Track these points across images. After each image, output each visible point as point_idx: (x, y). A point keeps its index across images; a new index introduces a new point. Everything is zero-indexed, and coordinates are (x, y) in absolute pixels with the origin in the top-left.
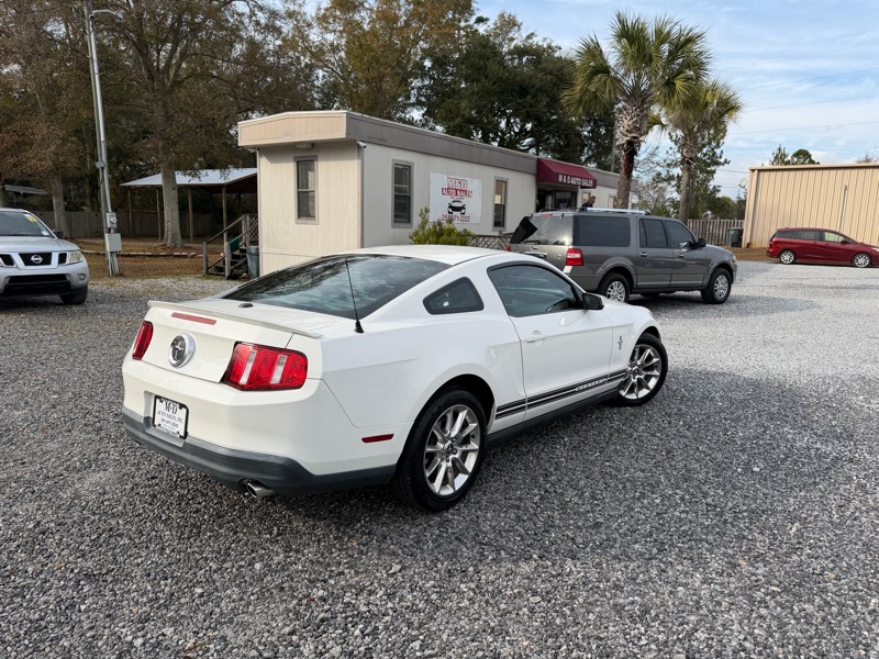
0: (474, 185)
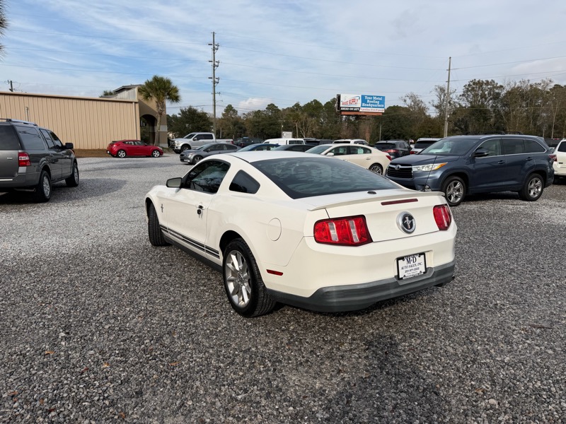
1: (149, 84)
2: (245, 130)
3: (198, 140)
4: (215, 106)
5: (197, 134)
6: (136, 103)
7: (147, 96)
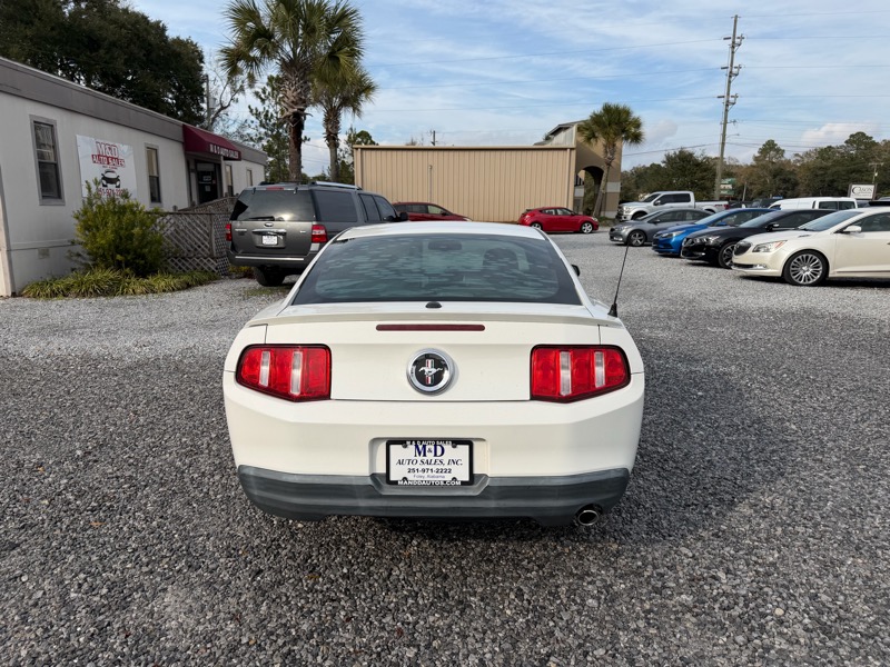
0: (124, 150)
1: (596, 119)
2: (796, 184)
3: (662, 203)
4: (723, 144)
5: (663, 193)
6: (571, 149)
7: (591, 137)
